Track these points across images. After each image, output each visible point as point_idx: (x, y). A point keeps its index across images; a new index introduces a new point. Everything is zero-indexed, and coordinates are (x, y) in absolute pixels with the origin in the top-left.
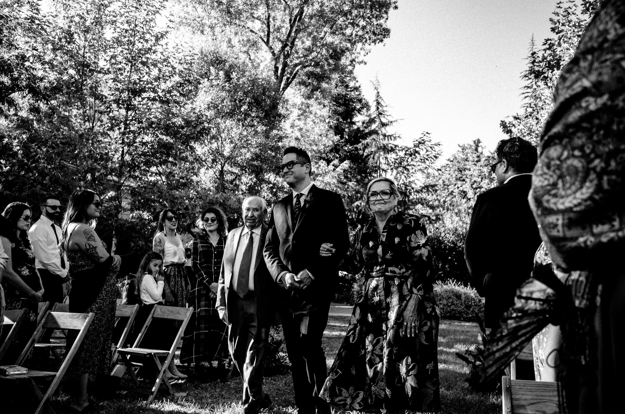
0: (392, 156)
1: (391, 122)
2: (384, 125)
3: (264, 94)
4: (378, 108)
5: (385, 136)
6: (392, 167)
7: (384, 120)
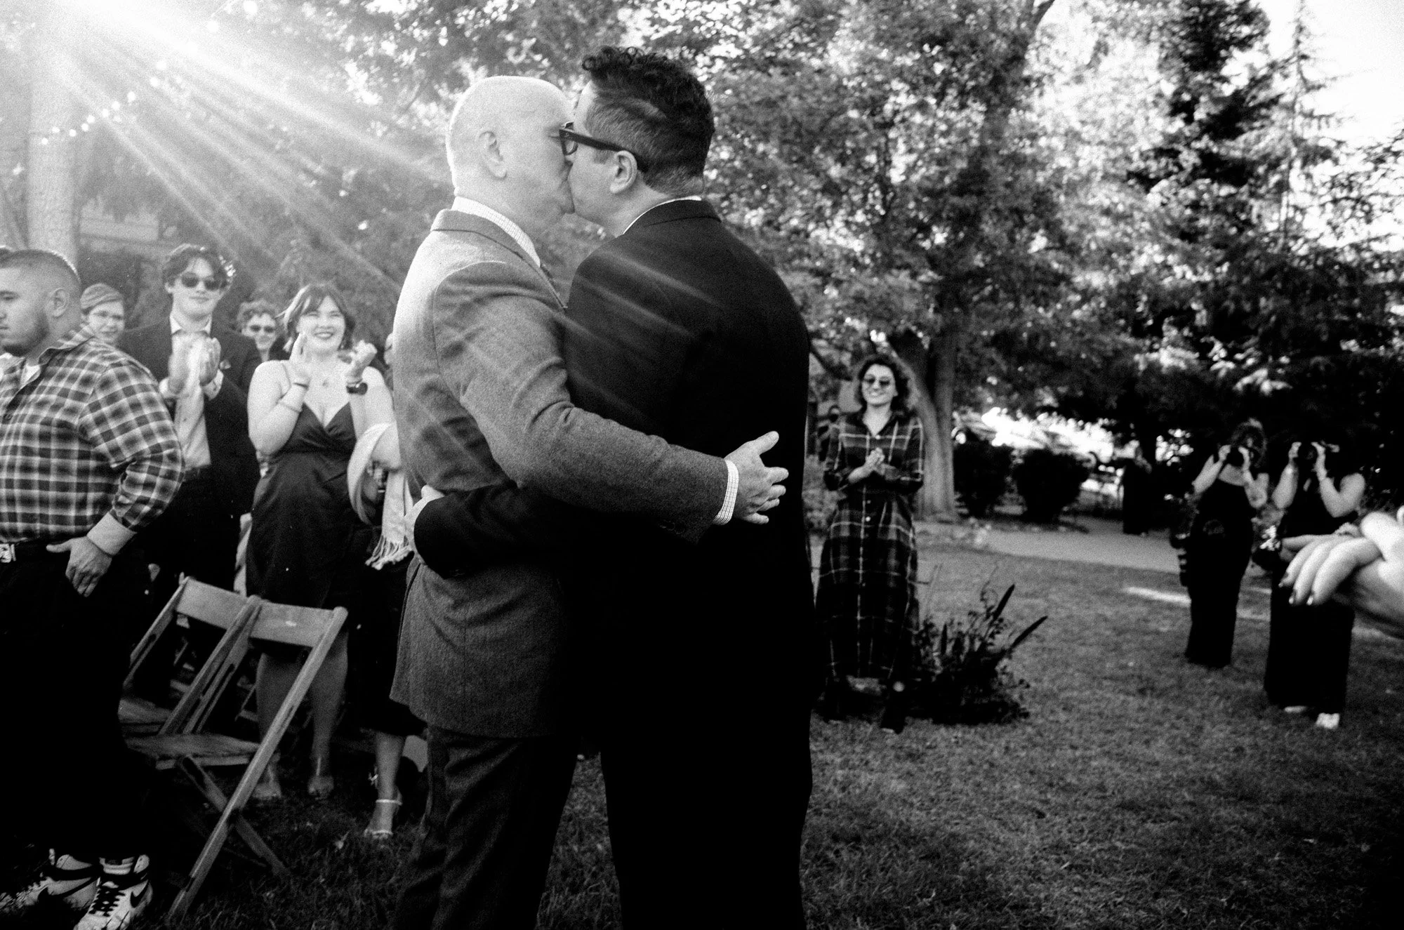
0: (1323, 170)
1: (1334, 79)
2: (1310, 87)
3: (993, 27)
4: (1298, 42)
5: (1310, 115)
6: (1323, 200)
7: (1312, 74)
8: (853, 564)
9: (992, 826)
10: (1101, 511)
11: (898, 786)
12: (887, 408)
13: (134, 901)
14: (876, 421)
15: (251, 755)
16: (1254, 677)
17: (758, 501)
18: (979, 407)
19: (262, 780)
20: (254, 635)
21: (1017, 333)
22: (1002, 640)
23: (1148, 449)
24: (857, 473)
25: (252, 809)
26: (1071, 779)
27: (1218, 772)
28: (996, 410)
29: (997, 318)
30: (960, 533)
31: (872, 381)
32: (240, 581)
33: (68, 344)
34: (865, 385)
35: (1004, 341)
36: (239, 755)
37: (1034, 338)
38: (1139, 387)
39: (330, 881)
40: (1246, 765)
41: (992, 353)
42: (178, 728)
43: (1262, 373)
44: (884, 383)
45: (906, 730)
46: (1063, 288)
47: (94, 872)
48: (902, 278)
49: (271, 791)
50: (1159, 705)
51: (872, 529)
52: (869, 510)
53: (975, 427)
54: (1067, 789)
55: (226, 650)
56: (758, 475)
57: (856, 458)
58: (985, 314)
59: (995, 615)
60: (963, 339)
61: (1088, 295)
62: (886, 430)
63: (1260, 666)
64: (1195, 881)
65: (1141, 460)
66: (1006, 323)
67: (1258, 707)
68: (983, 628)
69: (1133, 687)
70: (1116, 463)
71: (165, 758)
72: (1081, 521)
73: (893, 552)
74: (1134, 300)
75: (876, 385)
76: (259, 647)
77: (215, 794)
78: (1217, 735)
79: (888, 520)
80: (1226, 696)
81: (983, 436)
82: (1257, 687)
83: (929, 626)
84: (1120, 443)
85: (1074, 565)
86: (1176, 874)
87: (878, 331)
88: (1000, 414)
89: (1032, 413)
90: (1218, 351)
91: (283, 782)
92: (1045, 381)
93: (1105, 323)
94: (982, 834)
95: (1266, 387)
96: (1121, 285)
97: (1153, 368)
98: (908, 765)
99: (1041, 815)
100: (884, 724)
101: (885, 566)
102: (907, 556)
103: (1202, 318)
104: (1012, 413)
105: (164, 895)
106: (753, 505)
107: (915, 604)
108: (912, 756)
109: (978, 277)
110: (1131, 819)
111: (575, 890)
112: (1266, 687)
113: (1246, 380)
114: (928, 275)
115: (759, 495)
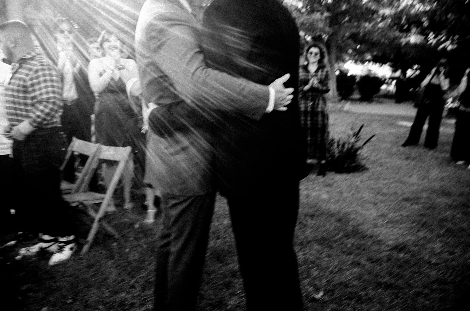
8: (306, 120)
9: (359, 209)
10: (388, 96)
11: (325, 196)
12: (316, 63)
13: (71, 249)
14: (313, 68)
15: (103, 199)
16: (447, 151)
17: (283, 102)
18: (344, 61)
19: (109, 205)
20: (99, 158)
21: (359, 33)
22: (359, 144)
23: (404, 73)
24: (307, 87)
25: (106, 216)
26: (385, 191)
27: (436, 185)
28: (350, 61)
29: (351, 28)
30: (339, 106)
31: (311, 53)
32: (93, 139)
33: (29, 56)
34: (309, 55)
35: (354, 37)
36: (99, 199)
37: (365, 35)
38: (403, 51)
39: (135, 239)
40: (445, 183)
41: (350, 41)
42: (77, 191)
43: (448, 43)
44: (316, 54)
45: (327, 176)
46: (375, 16)
47: (56, 241)
48: (317, 16)
49: (112, 209)
50: (413, 163)
51: (313, 107)
52: (312, 100)
53: (343, 69)
54: (384, 194)
55: (91, 163)
56: (282, 92)
57: (306, 82)
58: (347, 27)
59: (356, 135)
60: (340, 37)
61: (384, 18)
62: (317, 71)
63: (449, 147)
64: (432, 225)
65: (402, 77)
66: (354, 30)
67: (448, 162)
68: (353, 140)
69: (404, 157)
70: (393, 79)
71: (74, 202)
72: (381, 100)
73: (320, 115)
74: (400, 19)
75: (313, 55)
76: (102, 161)
77: (92, 213)
78: (434, 173)
79: (318, 104)
80: (436, 158)
81: (345, 72)
82: (448, 155)
83: (333, 140)
84: (395, 71)
85: (380, 115)
86: (424, 223)
87: (309, 35)
88: (351, 63)
89: (363, 62)
90: (431, 36)
91: (117, 206)
92: (368, 50)
93: (390, 27)
94: (356, 212)
95: (450, 48)
96: (395, 14)
97: (408, 43)
98: (328, 189)
99: (375, 204)
100: (319, 174)
101: (317, 120)
102: (325, 116)
103: (426, 24)
104: (356, 62)
105: (80, 246)
106: (280, 104)
107: (328, 133)
108: (329, 185)
109: (344, 13)
110: (408, 204)
111: (218, 238)
112: (451, 155)
113: (441, 46)
114: (326, 14)
115: (283, 100)
